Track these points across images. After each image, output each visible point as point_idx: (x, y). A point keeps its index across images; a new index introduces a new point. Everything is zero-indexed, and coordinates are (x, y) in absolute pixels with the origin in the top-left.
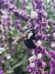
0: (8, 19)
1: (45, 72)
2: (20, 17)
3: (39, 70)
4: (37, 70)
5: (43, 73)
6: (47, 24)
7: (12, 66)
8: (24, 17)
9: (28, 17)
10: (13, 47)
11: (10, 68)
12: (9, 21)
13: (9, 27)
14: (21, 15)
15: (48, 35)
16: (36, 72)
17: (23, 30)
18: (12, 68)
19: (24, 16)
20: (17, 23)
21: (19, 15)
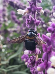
0: (4, 10)
1: (39, 59)
2: (15, 6)
3: (33, 57)
4: (31, 57)
5: (37, 59)
6: (41, 9)
7: (7, 58)
8: (19, 7)
9: (23, 7)
10: (8, 38)
11: (5, 59)
12: (4, 13)
13: (4, 18)
14: (16, 5)
15: (44, 26)
16: (31, 59)
17: (19, 22)
18: (8, 59)
19: (20, 5)
20: (12, 14)
21: (14, 4)
